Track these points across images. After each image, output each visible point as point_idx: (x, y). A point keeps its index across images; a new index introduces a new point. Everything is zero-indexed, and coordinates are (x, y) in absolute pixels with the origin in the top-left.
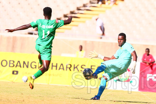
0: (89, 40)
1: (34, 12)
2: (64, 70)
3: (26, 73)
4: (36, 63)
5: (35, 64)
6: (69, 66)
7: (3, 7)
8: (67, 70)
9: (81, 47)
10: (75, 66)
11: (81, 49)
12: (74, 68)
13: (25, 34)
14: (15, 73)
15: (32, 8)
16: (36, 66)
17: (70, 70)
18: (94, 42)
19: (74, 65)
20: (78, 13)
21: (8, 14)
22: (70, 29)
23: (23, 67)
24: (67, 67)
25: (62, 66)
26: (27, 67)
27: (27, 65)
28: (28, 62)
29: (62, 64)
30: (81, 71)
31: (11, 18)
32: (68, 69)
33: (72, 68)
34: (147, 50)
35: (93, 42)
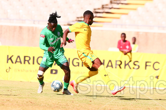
0: (142, 30)
2: (112, 67)
5: (78, 61)
6: (119, 63)
8: (116, 68)
9: (134, 39)
10: (127, 63)
11: (134, 41)
12: (125, 65)
13: (65, 25)
14: (54, 72)
16: (79, 63)
17: (121, 68)
18: (148, 33)
19: (125, 61)
21: (43, 2)
22: (118, 18)
24: (116, 64)
25: (110, 63)
28: (69, 59)
29: (110, 61)
30: (134, 68)
31: (46, 6)
32: (118, 67)
33: (123, 66)
34: (123, 35)
35: (146, 34)
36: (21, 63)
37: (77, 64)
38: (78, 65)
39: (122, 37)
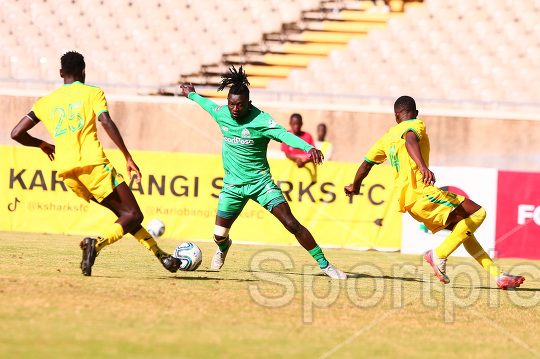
1: (176, 29)
3: (158, 210)
4: (186, 179)
5: (185, 183)
6: (285, 187)
7: (82, 14)
9: (322, 128)
10: (304, 187)
12: (301, 192)
13: (151, 94)
15: (168, 18)
16: (186, 188)
17: (290, 199)
19: (301, 184)
20: (307, 30)
21: (98, 37)
22: (284, 77)
23: (150, 193)
26: (162, 191)
27: (160, 185)
28: (163, 178)
30: (321, 200)
31: (106, 48)
33: (295, 194)
36: (45, 188)
37: (183, 191)
38: (186, 194)
39: (291, 123)
